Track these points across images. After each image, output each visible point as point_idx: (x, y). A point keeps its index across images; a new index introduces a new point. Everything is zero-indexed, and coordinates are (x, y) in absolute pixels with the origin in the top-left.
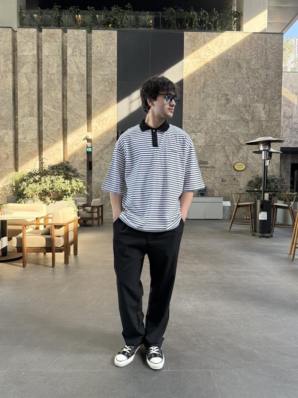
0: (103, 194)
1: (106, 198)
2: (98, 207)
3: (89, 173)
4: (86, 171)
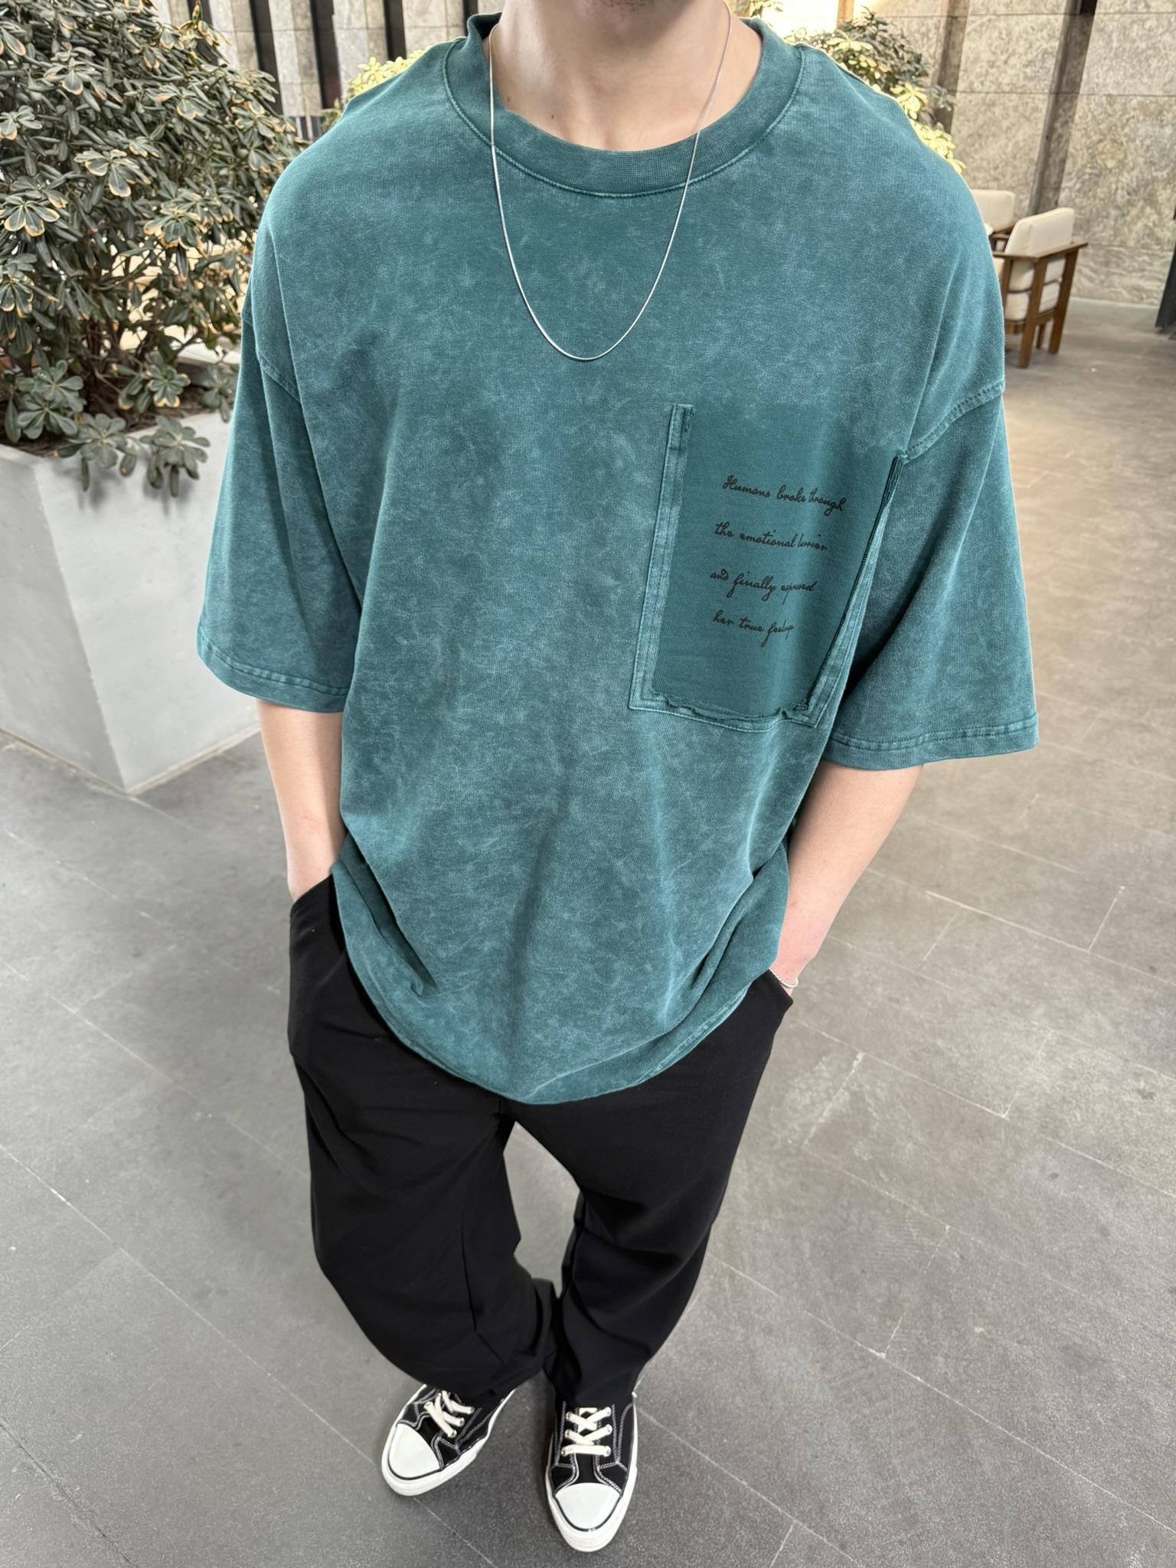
0: (1122, 164)
1: (1136, 191)
2: (1039, 264)
3: (1075, 32)
4: (1058, 22)
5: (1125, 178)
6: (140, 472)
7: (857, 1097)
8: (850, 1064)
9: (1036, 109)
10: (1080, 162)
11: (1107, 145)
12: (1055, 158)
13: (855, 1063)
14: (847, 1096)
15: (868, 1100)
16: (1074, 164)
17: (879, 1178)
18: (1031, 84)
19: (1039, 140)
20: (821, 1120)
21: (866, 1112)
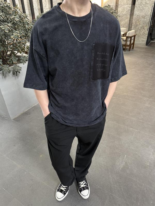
3: (133, 7)
5: (140, 26)
6: (11, 73)
7: (126, 163)
8: (124, 157)
9: (128, 17)
10: (134, 24)
11: (137, 22)
12: (131, 23)
13: (125, 157)
14: (124, 163)
15: (128, 163)
16: (133, 24)
17: (132, 176)
18: (127, 14)
19: (129, 21)
20: (121, 167)
21: (128, 165)
